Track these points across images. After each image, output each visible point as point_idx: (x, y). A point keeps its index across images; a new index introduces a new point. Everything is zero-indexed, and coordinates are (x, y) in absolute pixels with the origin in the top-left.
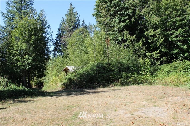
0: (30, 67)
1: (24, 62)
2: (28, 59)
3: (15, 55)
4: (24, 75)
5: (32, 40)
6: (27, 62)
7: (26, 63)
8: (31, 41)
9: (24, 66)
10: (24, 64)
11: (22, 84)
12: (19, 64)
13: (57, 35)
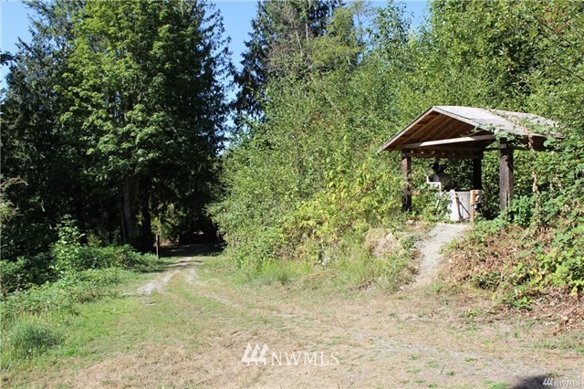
0: (151, 155)
1: (126, 136)
2: (143, 123)
3: (90, 108)
4: (127, 195)
5: (161, 44)
6: (139, 136)
7: (137, 140)
8: (157, 44)
9: (127, 154)
10: (125, 145)
11: (121, 233)
12: (105, 145)
13: (248, 45)
